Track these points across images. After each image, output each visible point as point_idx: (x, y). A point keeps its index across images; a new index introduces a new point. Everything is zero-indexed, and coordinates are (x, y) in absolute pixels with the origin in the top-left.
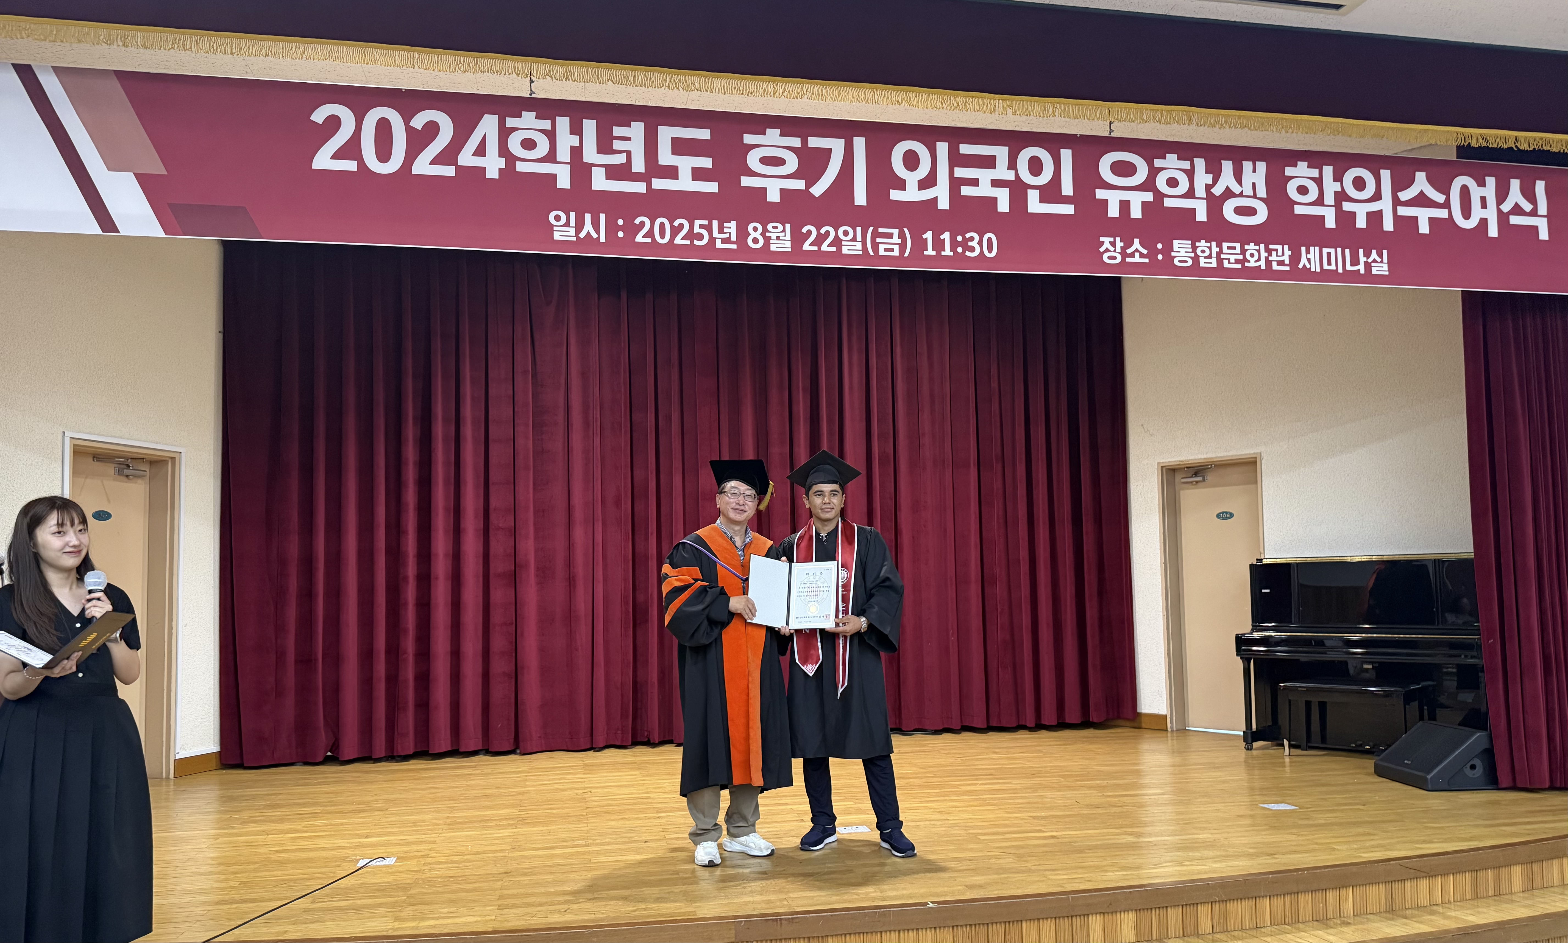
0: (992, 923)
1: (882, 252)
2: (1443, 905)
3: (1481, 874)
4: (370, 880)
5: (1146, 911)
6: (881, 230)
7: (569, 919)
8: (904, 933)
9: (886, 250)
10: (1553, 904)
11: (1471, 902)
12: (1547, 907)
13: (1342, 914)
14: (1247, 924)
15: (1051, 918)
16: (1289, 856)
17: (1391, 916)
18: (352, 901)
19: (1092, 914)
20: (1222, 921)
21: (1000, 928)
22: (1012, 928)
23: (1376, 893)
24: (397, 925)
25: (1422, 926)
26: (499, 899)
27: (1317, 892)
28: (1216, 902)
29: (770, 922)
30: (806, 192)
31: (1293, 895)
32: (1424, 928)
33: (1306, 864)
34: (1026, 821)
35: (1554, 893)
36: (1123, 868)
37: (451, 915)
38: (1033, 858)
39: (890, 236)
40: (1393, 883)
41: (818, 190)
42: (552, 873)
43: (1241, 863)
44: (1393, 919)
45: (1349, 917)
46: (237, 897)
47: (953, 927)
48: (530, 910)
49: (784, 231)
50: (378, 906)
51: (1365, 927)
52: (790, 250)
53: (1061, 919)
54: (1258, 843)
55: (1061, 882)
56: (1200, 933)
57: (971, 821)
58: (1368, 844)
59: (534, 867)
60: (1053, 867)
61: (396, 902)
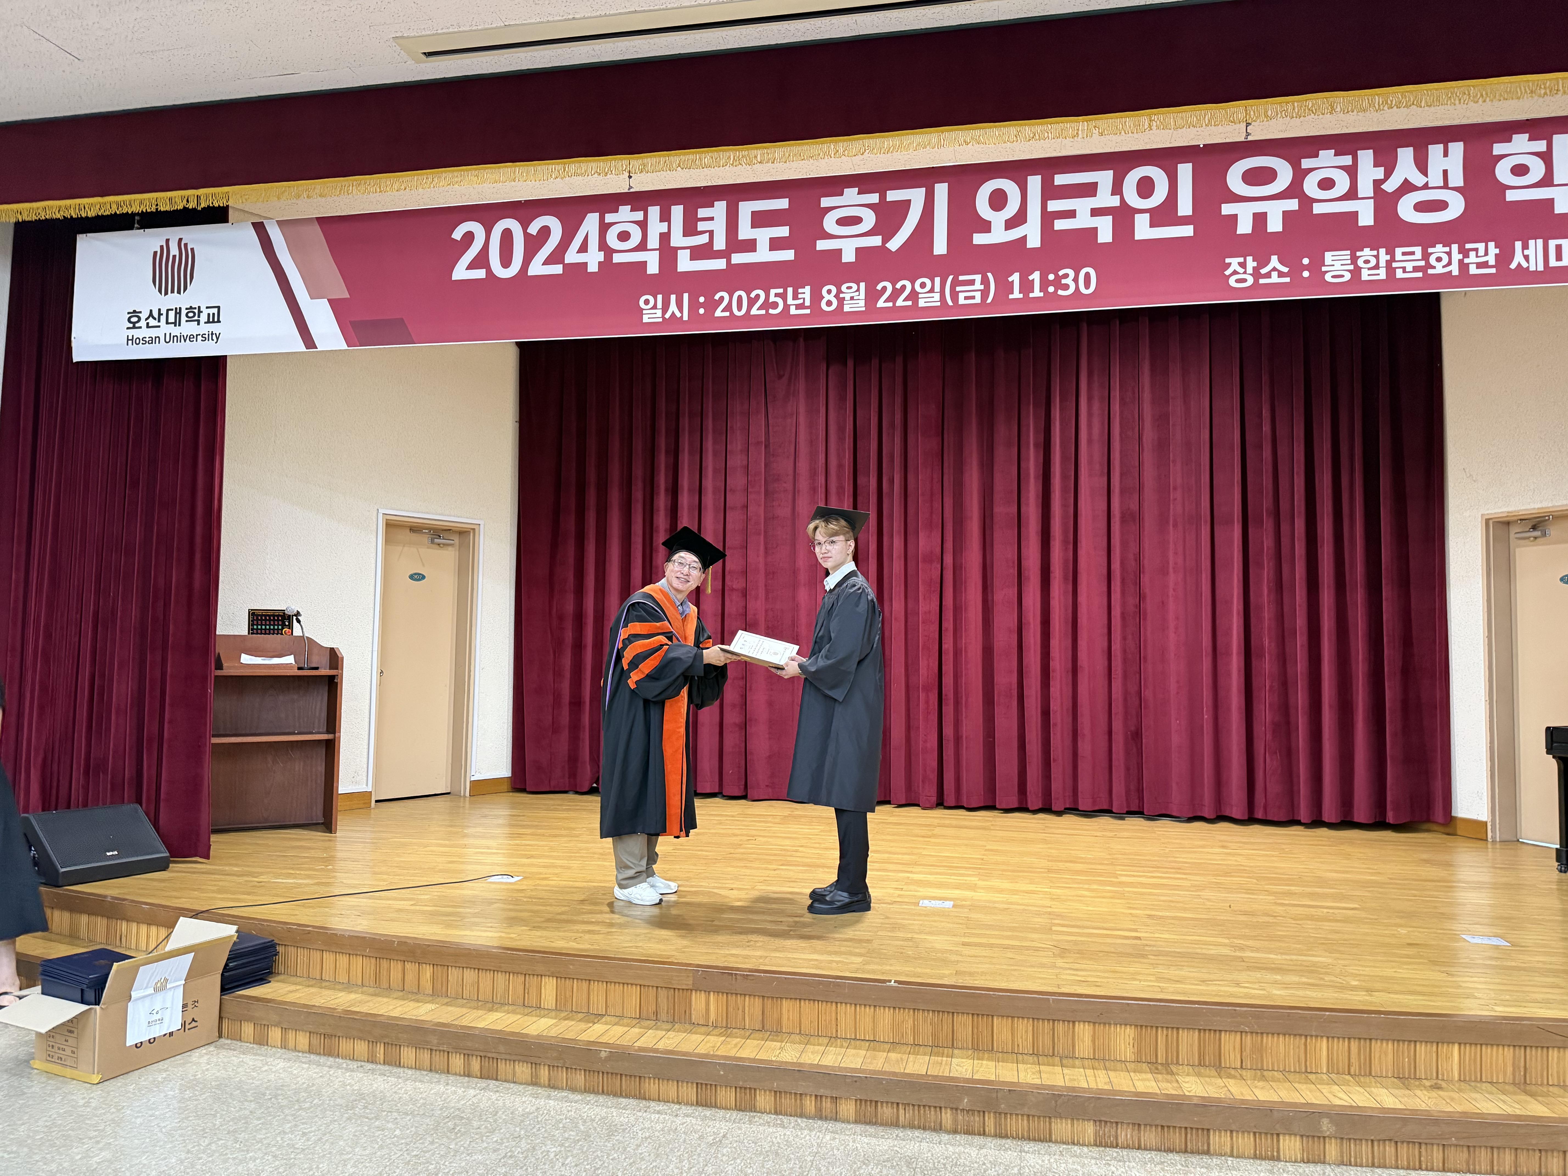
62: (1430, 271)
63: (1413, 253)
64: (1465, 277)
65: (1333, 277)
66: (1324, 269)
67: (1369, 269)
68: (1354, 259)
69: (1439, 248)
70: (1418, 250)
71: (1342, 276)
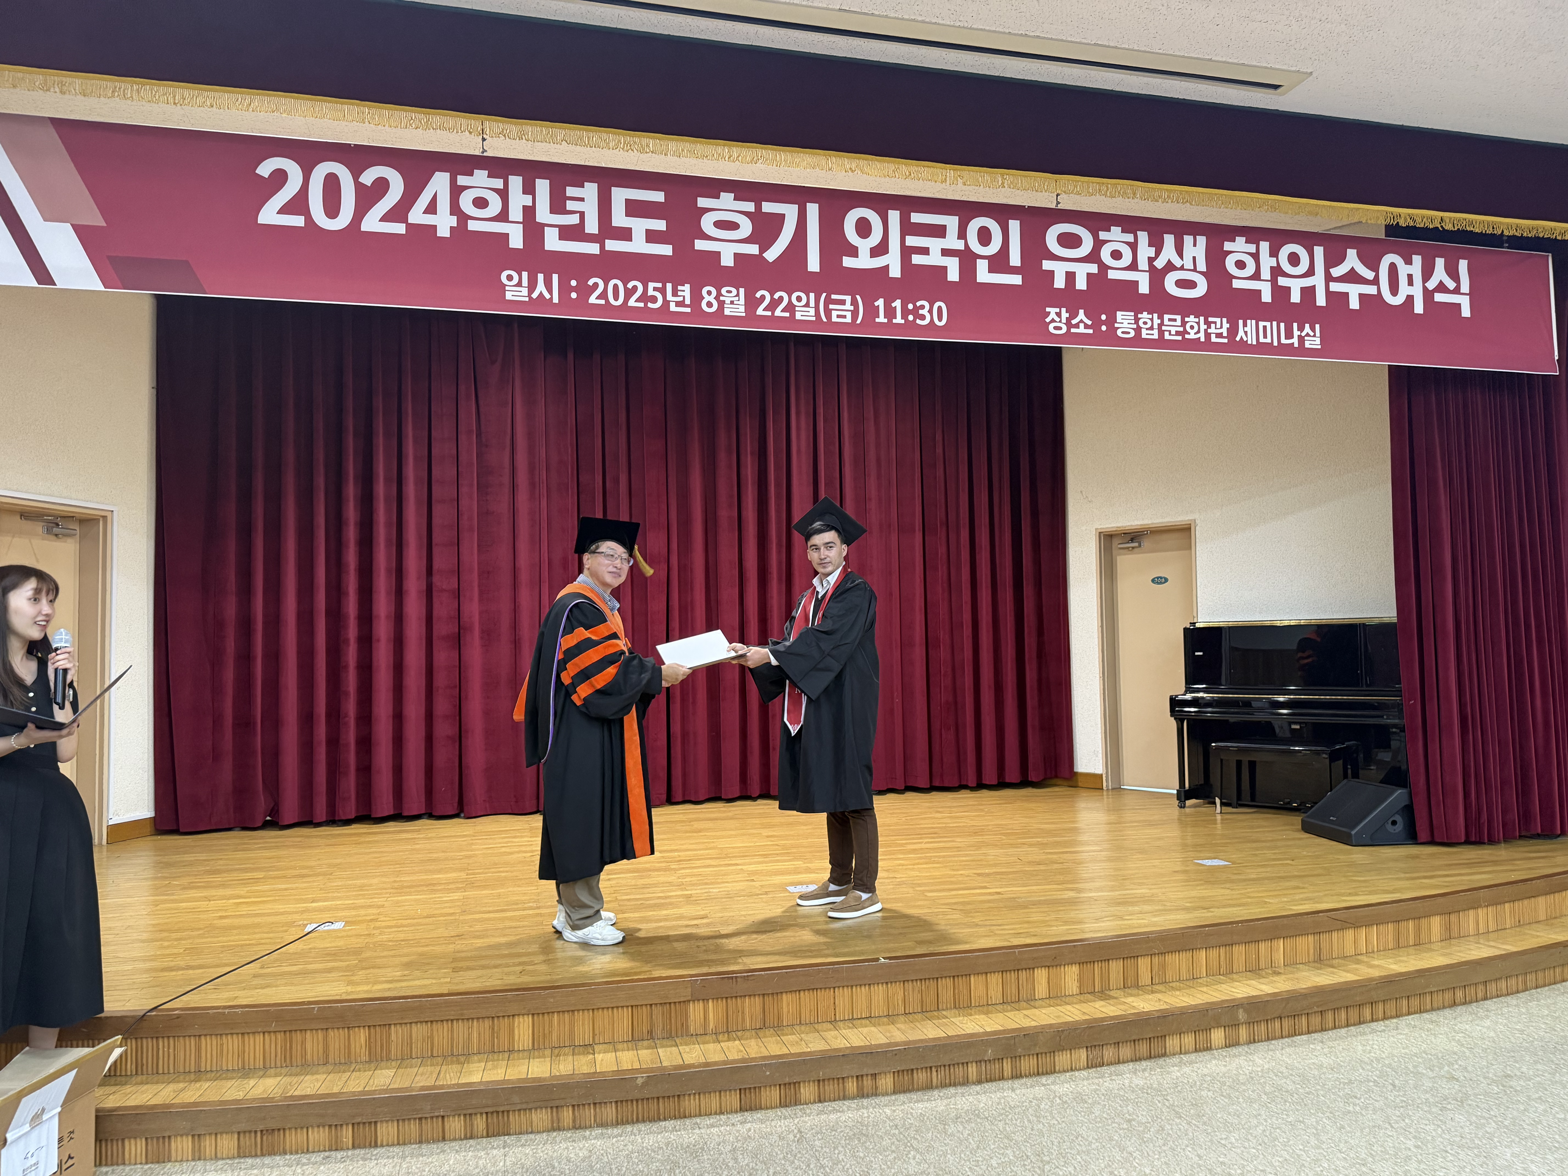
0: (941, 978)
1: (834, 319)
2: (1368, 955)
3: (1403, 924)
4: (320, 944)
5: (1088, 964)
6: (834, 297)
7: (525, 980)
8: (857, 989)
9: (838, 316)
10: (1469, 952)
11: (1393, 951)
12: (1464, 955)
13: (1273, 965)
14: (1184, 976)
15: (999, 972)
16: (1224, 910)
17: (1319, 965)
18: (301, 966)
19: (1038, 968)
20: (1161, 973)
21: (949, 981)
22: (961, 981)
23: (1305, 944)
24: (349, 989)
25: (1349, 974)
26: (452, 962)
27: (1250, 944)
28: (1155, 954)
29: (726, 980)
30: (760, 258)
31: (1227, 947)
32: (1350, 977)
33: (1239, 916)
34: (971, 878)
35: (1470, 941)
36: (1066, 923)
37: (405, 978)
38: (978, 914)
39: (843, 302)
40: (1321, 934)
41: (772, 255)
42: (505, 935)
43: (1178, 917)
44: (1320, 969)
45: (1278, 967)
46: (182, 964)
47: (904, 981)
48: (484, 972)
49: (738, 295)
50: (330, 970)
51: (1296, 976)
52: (744, 315)
53: (1008, 973)
54: (1194, 897)
55: (1007, 937)
56: (1140, 985)
57: (918, 878)
58: (1297, 897)
59: (487, 930)
60: (1000, 922)
61: (348, 966)
62: (1187, 336)
63: (1175, 320)
64: (1208, 345)
65: (1123, 333)
66: (1116, 325)
67: (1147, 329)
68: (1137, 320)
69: (1192, 317)
70: (1178, 318)
71: (1129, 333)
